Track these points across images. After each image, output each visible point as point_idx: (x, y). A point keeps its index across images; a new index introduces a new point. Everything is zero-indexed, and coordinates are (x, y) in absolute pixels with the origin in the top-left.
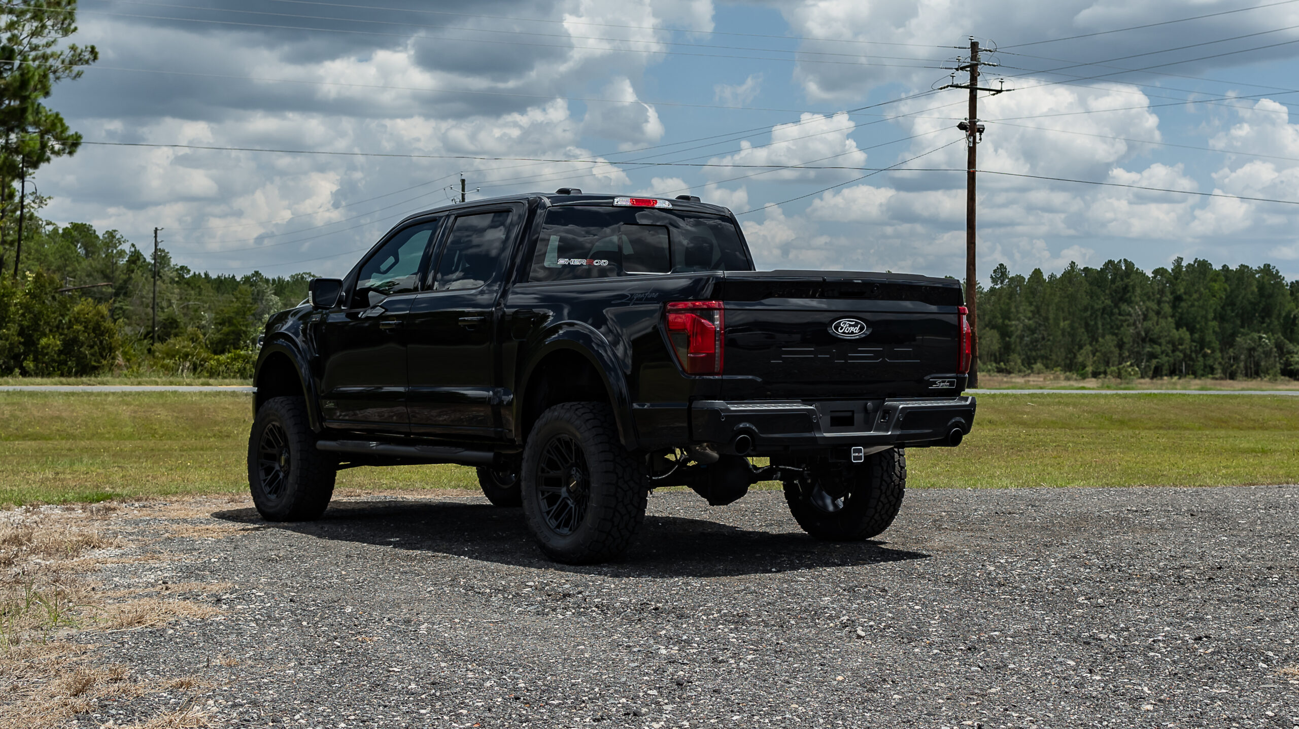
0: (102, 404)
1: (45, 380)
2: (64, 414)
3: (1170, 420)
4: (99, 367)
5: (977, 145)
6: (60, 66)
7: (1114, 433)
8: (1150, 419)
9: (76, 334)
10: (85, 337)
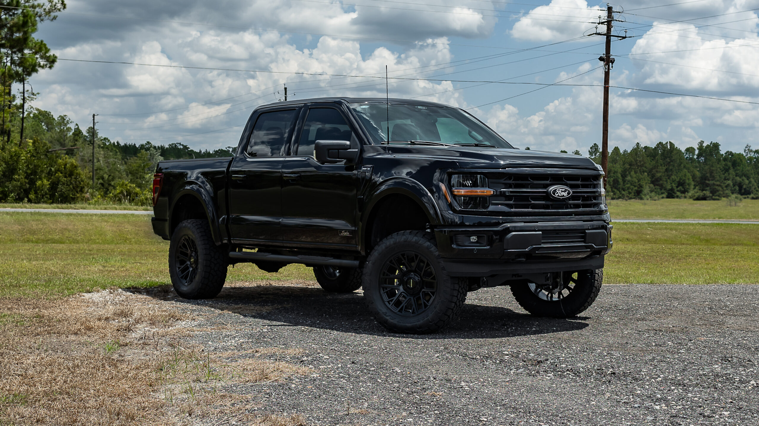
0: (91, 222)
3: (735, 239)
4: (74, 198)
5: (610, 70)
6: (43, 13)
8: (723, 238)
9: (58, 179)
10: (65, 180)
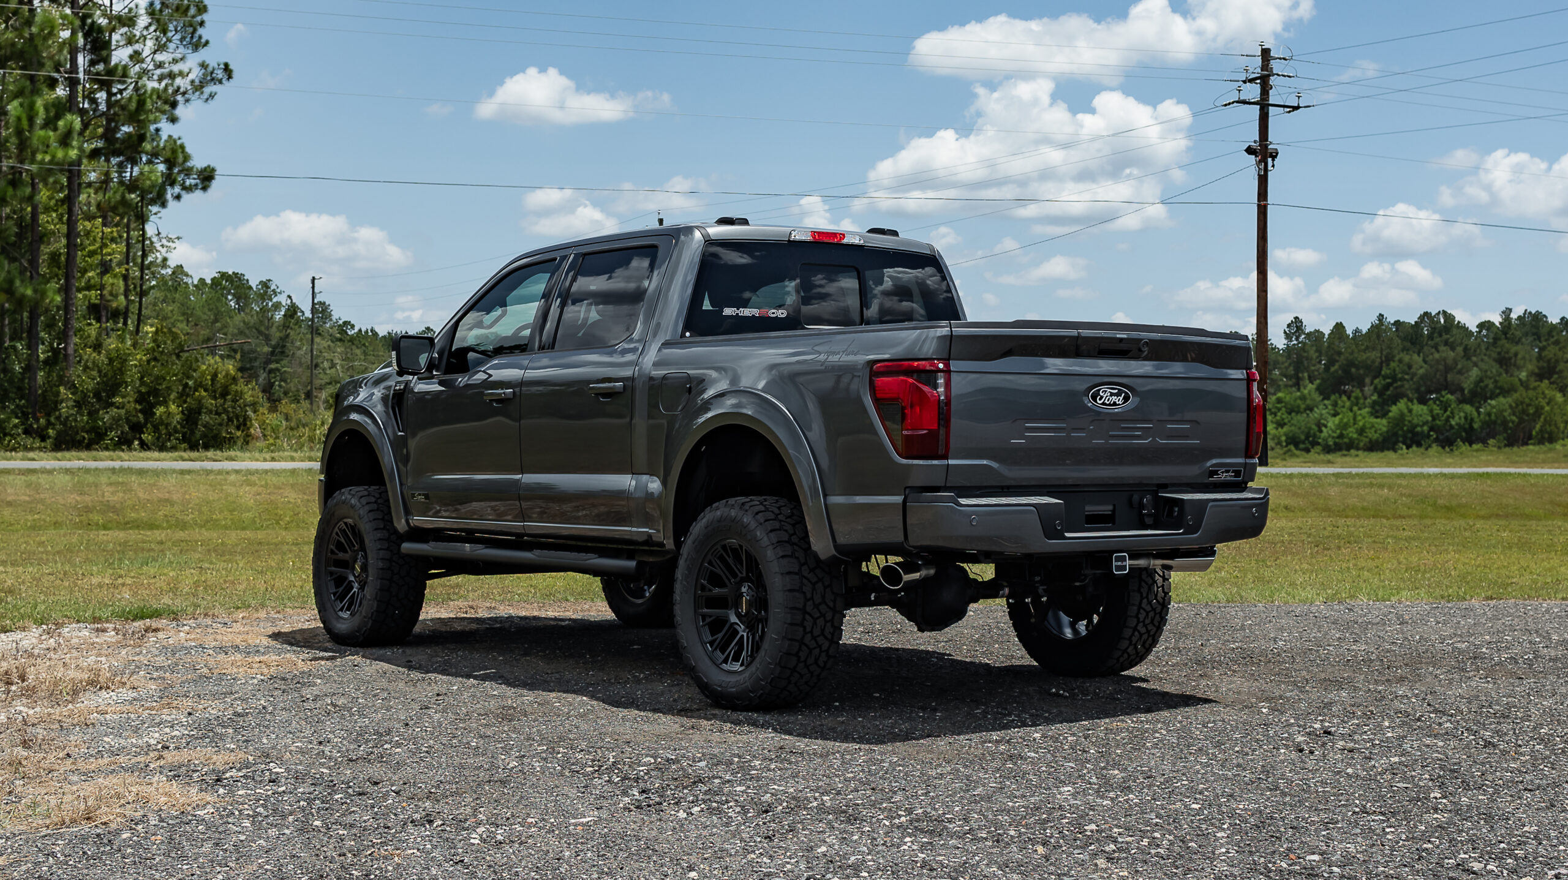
0: (221, 485)
1: (163, 455)
2: (175, 497)
3: (1507, 506)
4: (231, 439)
5: (1269, 173)
6: (190, 87)
7: (1441, 524)
8: (1484, 505)
9: (200, 401)
10: (212, 404)
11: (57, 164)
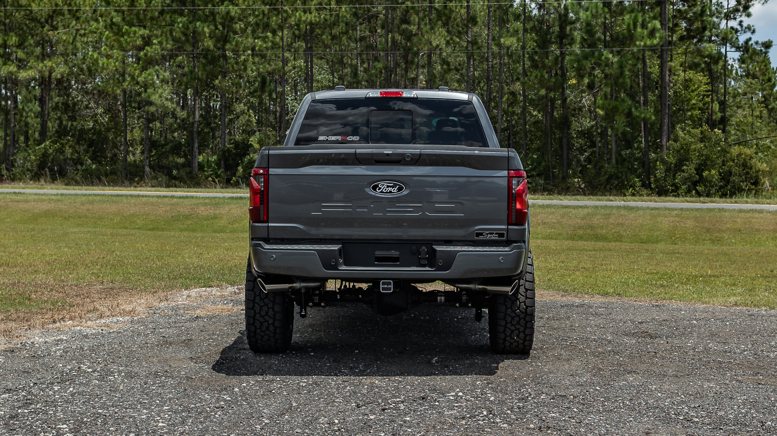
9: (730, 168)
10: (736, 170)
11: (647, 47)
